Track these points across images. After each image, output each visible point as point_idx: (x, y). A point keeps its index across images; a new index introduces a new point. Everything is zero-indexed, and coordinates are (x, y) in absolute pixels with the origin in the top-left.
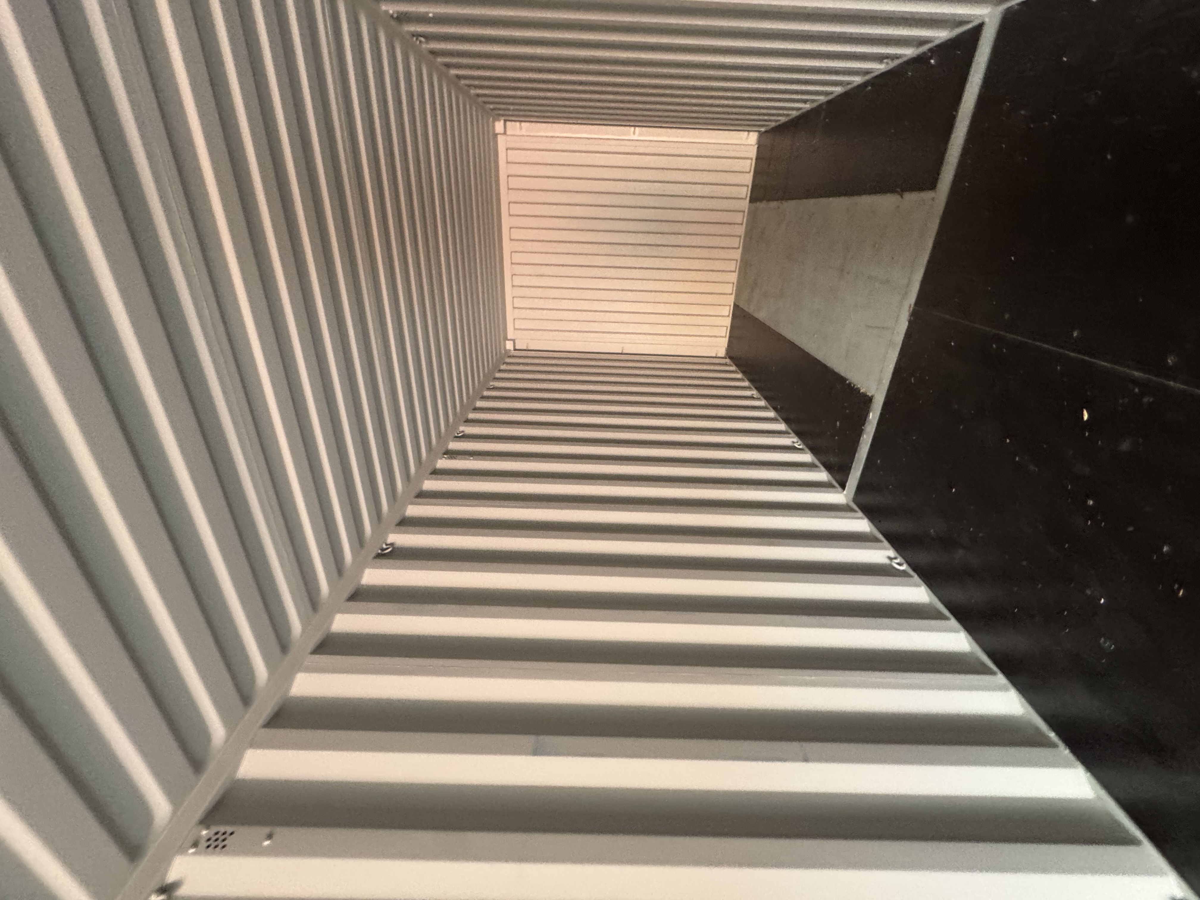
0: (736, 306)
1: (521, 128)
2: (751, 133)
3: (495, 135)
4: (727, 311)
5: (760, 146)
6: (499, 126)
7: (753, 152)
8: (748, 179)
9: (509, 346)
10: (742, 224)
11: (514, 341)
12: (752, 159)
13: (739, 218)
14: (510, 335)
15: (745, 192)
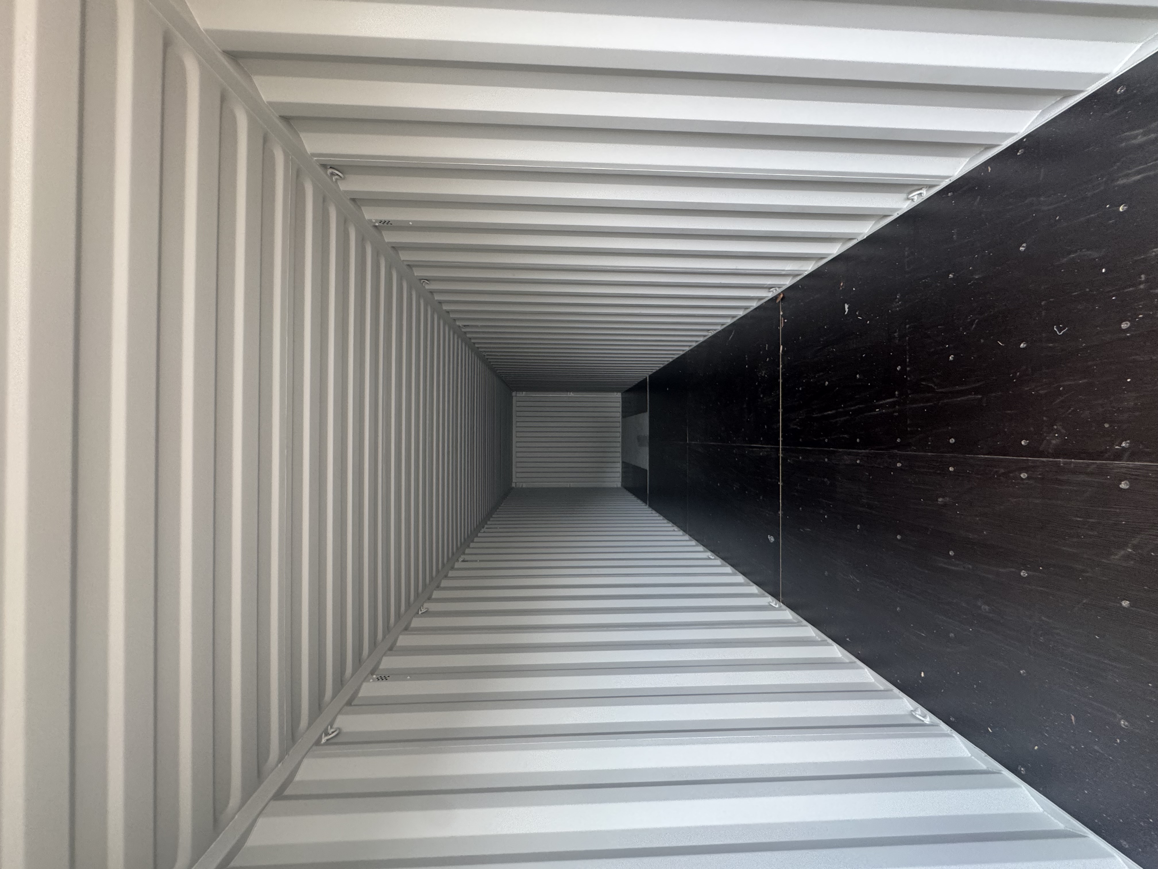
0: (623, 462)
1: (522, 394)
2: (618, 393)
3: (512, 396)
4: (619, 465)
5: (622, 398)
6: (514, 394)
7: (620, 400)
8: (620, 410)
9: (513, 485)
10: (620, 427)
11: (516, 483)
12: (620, 402)
13: (618, 424)
14: (513, 481)
15: (619, 415)
